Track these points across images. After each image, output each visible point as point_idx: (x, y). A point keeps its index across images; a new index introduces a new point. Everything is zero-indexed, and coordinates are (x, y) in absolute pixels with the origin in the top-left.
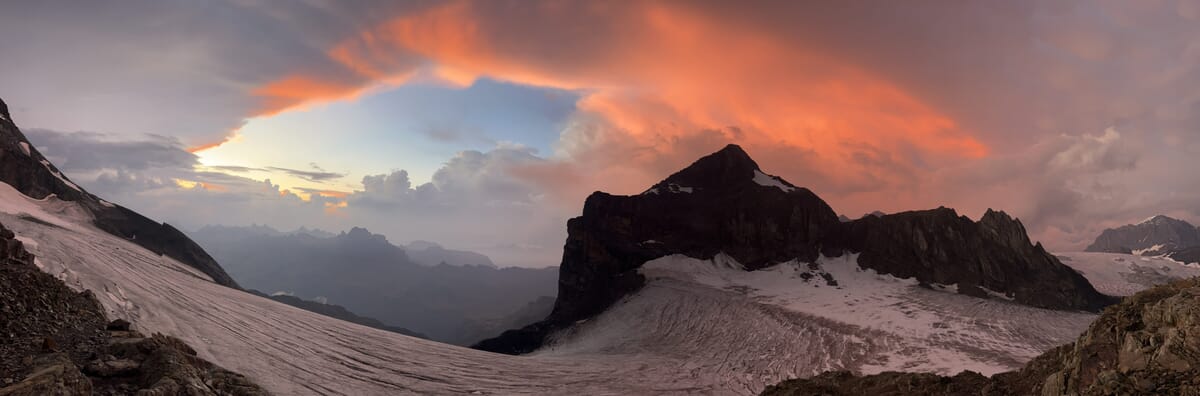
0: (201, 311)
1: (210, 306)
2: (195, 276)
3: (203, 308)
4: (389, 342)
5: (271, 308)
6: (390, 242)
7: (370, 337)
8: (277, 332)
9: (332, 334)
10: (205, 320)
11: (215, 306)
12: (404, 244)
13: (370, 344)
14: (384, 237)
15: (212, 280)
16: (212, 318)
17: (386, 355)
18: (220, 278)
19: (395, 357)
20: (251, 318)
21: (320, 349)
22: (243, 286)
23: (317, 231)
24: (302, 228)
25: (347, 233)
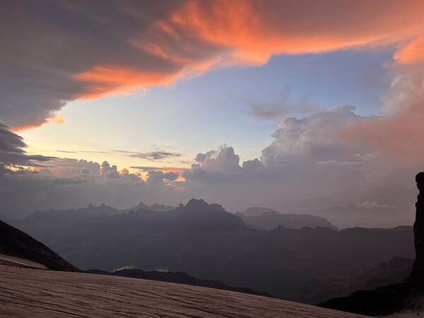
0: (31, 301)
1: (43, 294)
2: (21, 266)
3: (33, 298)
4: (233, 301)
5: (110, 283)
6: (226, 210)
7: (213, 297)
8: (118, 305)
9: (174, 297)
10: (37, 310)
11: (49, 293)
12: (240, 212)
13: (213, 303)
14: (220, 206)
15: (43, 267)
16: (45, 306)
17: (231, 312)
18: (54, 262)
19: (240, 313)
20: (90, 297)
21: (163, 313)
22: (80, 268)
23: (156, 205)
24: (141, 204)
25: (185, 204)
